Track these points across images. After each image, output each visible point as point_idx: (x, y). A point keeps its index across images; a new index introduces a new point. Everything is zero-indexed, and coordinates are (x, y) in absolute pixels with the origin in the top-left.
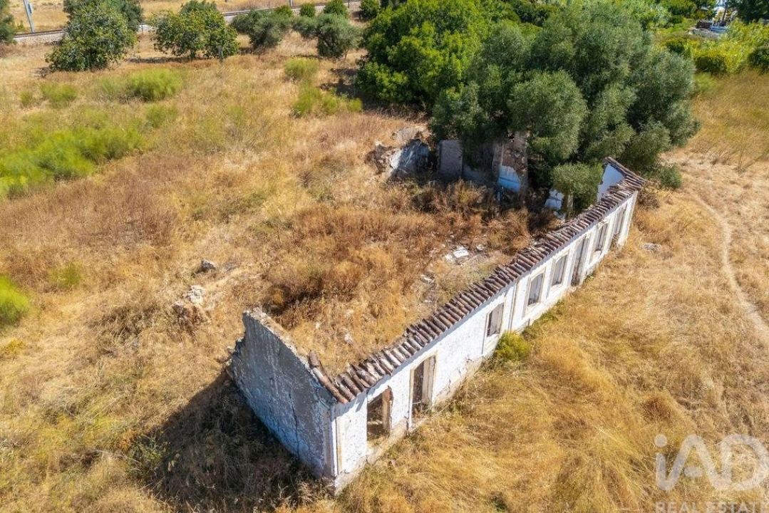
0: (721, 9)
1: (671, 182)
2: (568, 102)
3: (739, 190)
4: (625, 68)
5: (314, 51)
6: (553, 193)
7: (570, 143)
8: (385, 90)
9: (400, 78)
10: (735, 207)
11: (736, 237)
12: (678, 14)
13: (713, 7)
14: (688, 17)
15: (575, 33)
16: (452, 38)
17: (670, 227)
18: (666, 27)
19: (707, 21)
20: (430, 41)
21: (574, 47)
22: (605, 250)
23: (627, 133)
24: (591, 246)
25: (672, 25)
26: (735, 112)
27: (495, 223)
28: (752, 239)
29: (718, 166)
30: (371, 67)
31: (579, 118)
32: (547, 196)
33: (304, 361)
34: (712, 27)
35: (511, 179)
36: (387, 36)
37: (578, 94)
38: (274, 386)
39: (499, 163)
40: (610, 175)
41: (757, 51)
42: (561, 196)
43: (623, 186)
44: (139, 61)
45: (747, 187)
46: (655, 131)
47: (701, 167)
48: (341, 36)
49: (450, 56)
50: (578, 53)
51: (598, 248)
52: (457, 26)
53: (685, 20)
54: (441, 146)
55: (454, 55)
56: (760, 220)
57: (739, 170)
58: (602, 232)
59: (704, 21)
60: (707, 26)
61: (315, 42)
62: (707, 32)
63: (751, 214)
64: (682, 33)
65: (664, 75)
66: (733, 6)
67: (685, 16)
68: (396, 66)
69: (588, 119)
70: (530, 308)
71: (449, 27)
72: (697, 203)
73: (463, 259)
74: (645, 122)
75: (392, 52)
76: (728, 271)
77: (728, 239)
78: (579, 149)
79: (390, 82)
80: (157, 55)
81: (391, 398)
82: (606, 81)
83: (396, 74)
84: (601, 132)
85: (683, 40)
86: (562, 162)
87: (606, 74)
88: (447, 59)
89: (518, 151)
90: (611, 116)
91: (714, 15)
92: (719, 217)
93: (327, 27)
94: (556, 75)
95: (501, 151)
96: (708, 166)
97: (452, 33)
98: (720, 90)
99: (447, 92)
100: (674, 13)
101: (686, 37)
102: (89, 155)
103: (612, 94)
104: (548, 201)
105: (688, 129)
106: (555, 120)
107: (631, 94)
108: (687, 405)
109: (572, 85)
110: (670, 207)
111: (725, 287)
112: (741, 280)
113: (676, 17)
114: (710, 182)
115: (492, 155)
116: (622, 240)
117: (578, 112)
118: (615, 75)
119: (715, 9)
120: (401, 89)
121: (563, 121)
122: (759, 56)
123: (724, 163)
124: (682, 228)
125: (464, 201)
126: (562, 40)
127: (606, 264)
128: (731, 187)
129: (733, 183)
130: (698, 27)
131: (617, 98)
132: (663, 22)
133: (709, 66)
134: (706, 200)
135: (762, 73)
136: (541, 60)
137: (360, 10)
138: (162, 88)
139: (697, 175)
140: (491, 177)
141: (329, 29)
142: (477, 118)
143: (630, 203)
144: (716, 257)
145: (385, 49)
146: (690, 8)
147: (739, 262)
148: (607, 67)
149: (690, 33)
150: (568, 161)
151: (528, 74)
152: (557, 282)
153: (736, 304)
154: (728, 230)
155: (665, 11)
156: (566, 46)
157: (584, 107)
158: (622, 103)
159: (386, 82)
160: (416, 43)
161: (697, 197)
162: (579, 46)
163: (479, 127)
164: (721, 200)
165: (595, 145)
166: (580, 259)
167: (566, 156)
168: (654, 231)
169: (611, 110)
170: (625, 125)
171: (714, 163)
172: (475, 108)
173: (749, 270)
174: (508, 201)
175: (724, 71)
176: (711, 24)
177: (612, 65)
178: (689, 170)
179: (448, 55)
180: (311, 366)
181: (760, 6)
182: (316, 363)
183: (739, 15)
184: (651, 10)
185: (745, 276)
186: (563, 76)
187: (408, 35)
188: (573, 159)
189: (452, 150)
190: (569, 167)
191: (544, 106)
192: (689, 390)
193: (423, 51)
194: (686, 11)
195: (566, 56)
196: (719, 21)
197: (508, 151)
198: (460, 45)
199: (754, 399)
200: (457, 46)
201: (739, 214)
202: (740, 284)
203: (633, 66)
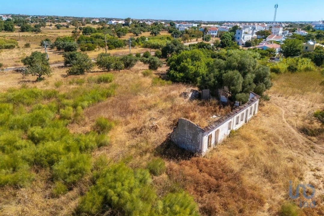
0: (278, 54)
1: (267, 99)
2: (238, 78)
3: (286, 103)
4: (251, 68)
5: (148, 68)
6: (236, 102)
7: (240, 88)
8: (178, 78)
9: (182, 74)
10: (286, 107)
11: (286, 112)
12: (263, 55)
13: (275, 53)
14: (267, 56)
15: (237, 61)
16: (197, 63)
17: (268, 110)
18: (260, 59)
19: (273, 57)
20: (190, 64)
21: (238, 64)
22: (252, 115)
23: (254, 86)
24: (249, 112)
25: (262, 59)
26: (284, 84)
27: (222, 110)
28: (290, 113)
29: (280, 97)
30: (172, 72)
31: (242, 82)
32: (235, 103)
33: (196, 125)
34: (275, 59)
35: (224, 99)
36: (176, 63)
37: (240, 75)
38: (186, 135)
39: (220, 95)
40: (251, 95)
41: (290, 66)
42: (238, 102)
43: (255, 98)
44: (94, 72)
45: (288, 102)
46: (261, 85)
47: (275, 98)
48: (157, 63)
49: (197, 68)
50: (239, 65)
51: (251, 114)
52: (197, 60)
53: (266, 57)
54: (202, 91)
55: (199, 68)
56: (292, 109)
57: (286, 98)
58: (251, 109)
59: (272, 57)
60: (273, 59)
61: (148, 65)
62: (274, 61)
63: (290, 108)
64: (265, 61)
65: (262, 71)
66: (281, 53)
67: (266, 56)
68: (180, 71)
69: (244, 82)
70: (236, 125)
71: (195, 60)
72: (275, 106)
73: (215, 118)
74: (258, 83)
75: (178, 67)
76: (284, 120)
77: (284, 113)
78: (242, 90)
79: (180, 76)
80: (100, 70)
81: (212, 137)
82: (247, 72)
83: (181, 73)
84: (247, 85)
85: (266, 63)
86: (238, 93)
87: (247, 70)
88: (196, 69)
89: (225, 91)
90: (249, 82)
91: (275, 56)
92: (281, 109)
93: (152, 60)
94: (234, 71)
95: (220, 91)
96: (277, 97)
97: (196, 62)
98: (279, 78)
99: (197, 78)
100: (262, 55)
101: (267, 62)
102: (102, 95)
103: (249, 75)
104: (235, 104)
105: (270, 85)
106: (236, 82)
107: (254, 75)
108: (276, 143)
109: (239, 73)
110: (267, 106)
111: (284, 122)
112: (288, 121)
113: (263, 56)
114: (278, 101)
115: (218, 93)
116: (256, 113)
117: (241, 80)
118: (249, 71)
119: (276, 53)
120: (182, 78)
121: (238, 82)
122: (290, 68)
123: (281, 96)
124: (271, 111)
125: (213, 103)
126: (234, 62)
127: (253, 118)
128: (284, 102)
129: (284, 101)
130: (270, 59)
131: (250, 76)
132: (259, 58)
133: (276, 71)
134: (277, 105)
135: (292, 73)
136: (229, 67)
137: (154, 55)
138: (110, 79)
139: (274, 99)
140: (218, 98)
141: (153, 61)
142: (214, 82)
143: (257, 102)
144: (281, 117)
145: (176, 66)
146: (267, 53)
147: (287, 118)
148: (247, 68)
149: (268, 61)
150: (240, 93)
151: (226, 71)
152: (242, 120)
153: (287, 126)
154: (284, 112)
155: (259, 54)
156: (235, 64)
157: (242, 79)
158: (252, 78)
159: (178, 76)
160: (186, 64)
161: (275, 104)
162: (238, 63)
163: (214, 85)
164: (281, 105)
165: (246, 89)
166: (246, 116)
167: (239, 91)
168: (264, 111)
169: (249, 80)
170: (253, 84)
171: (279, 96)
172: (213, 80)
173: (290, 119)
174: (224, 104)
175: (280, 73)
176: (275, 58)
177: (248, 68)
178: (272, 98)
179: (196, 68)
180: (198, 126)
181: (290, 52)
182: (199, 125)
183: (284, 55)
184: (255, 54)
185: (289, 120)
186: (236, 71)
187: (183, 62)
188: (241, 92)
189: (206, 92)
190: (240, 94)
191: (232, 79)
192: (276, 141)
193: (188, 67)
194: (266, 54)
195: (235, 66)
196: (277, 57)
197: (223, 91)
198: (200, 65)
199: (292, 143)
200: (199, 65)
201: (286, 108)
202: (287, 122)
203: (254, 69)
